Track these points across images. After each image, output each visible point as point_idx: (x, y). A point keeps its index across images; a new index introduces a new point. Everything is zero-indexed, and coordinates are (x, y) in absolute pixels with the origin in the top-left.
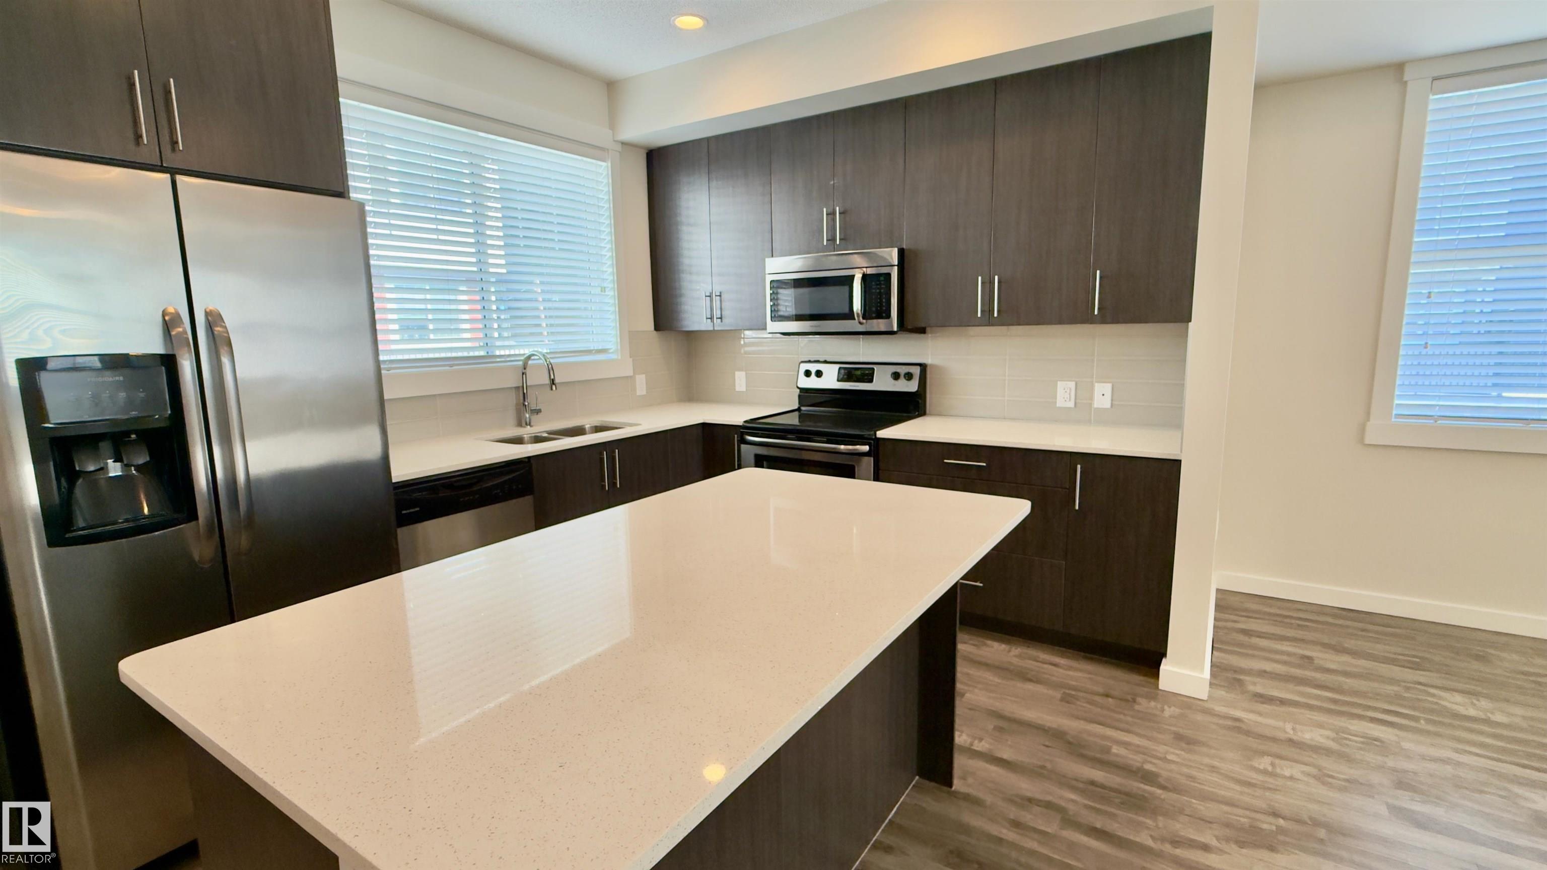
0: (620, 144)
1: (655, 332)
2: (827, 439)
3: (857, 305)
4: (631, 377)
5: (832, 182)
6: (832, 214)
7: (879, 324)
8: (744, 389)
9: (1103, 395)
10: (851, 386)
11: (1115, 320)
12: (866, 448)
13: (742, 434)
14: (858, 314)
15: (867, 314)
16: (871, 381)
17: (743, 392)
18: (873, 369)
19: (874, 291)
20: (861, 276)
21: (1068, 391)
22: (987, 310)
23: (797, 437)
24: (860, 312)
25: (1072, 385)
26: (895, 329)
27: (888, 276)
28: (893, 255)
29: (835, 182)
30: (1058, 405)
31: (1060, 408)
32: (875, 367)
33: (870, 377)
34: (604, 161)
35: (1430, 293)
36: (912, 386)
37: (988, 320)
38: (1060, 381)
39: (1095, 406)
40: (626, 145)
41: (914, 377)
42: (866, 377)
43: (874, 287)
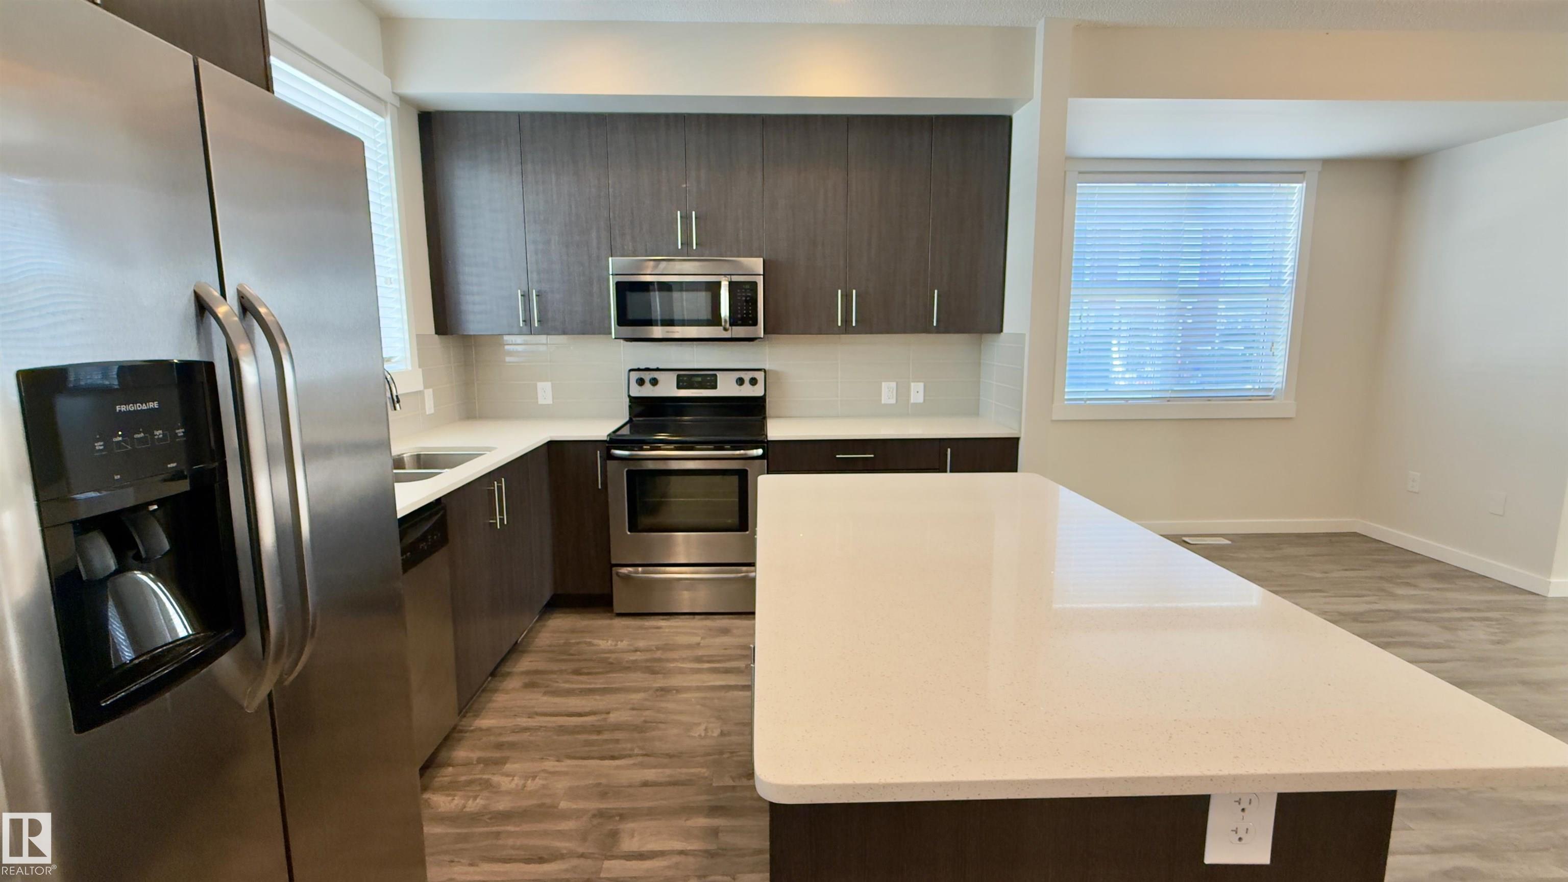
0: (398, 98)
1: (437, 336)
2: (715, 447)
3: (725, 311)
4: (420, 391)
5: (685, 186)
6: (686, 219)
7: (740, 331)
8: (549, 401)
9: (918, 392)
10: (693, 393)
11: (947, 331)
12: (760, 452)
13: (608, 450)
14: (725, 321)
15: (735, 320)
16: (715, 387)
17: (549, 405)
18: (716, 375)
19: (739, 298)
20: (727, 283)
21: (891, 390)
22: (847, 320)
23: (675, 447)
24: (728, 319)
25: (893, 384)
26: (762, 335)
27: (754, 284)
28: (757, 264)
29: (687, 185)
30: (883, 402)
31: (885, 405)
32: (719, 374)
33: (713, 383)
34: (381, 115)
35: (1080, 316)
36: (758, 391)
37: (847, 328)
38: (884, 381)
39: (912, 401)
40: (405, 101)
41: (759, 382)
42: (708, 384)
43: (739, 294)
